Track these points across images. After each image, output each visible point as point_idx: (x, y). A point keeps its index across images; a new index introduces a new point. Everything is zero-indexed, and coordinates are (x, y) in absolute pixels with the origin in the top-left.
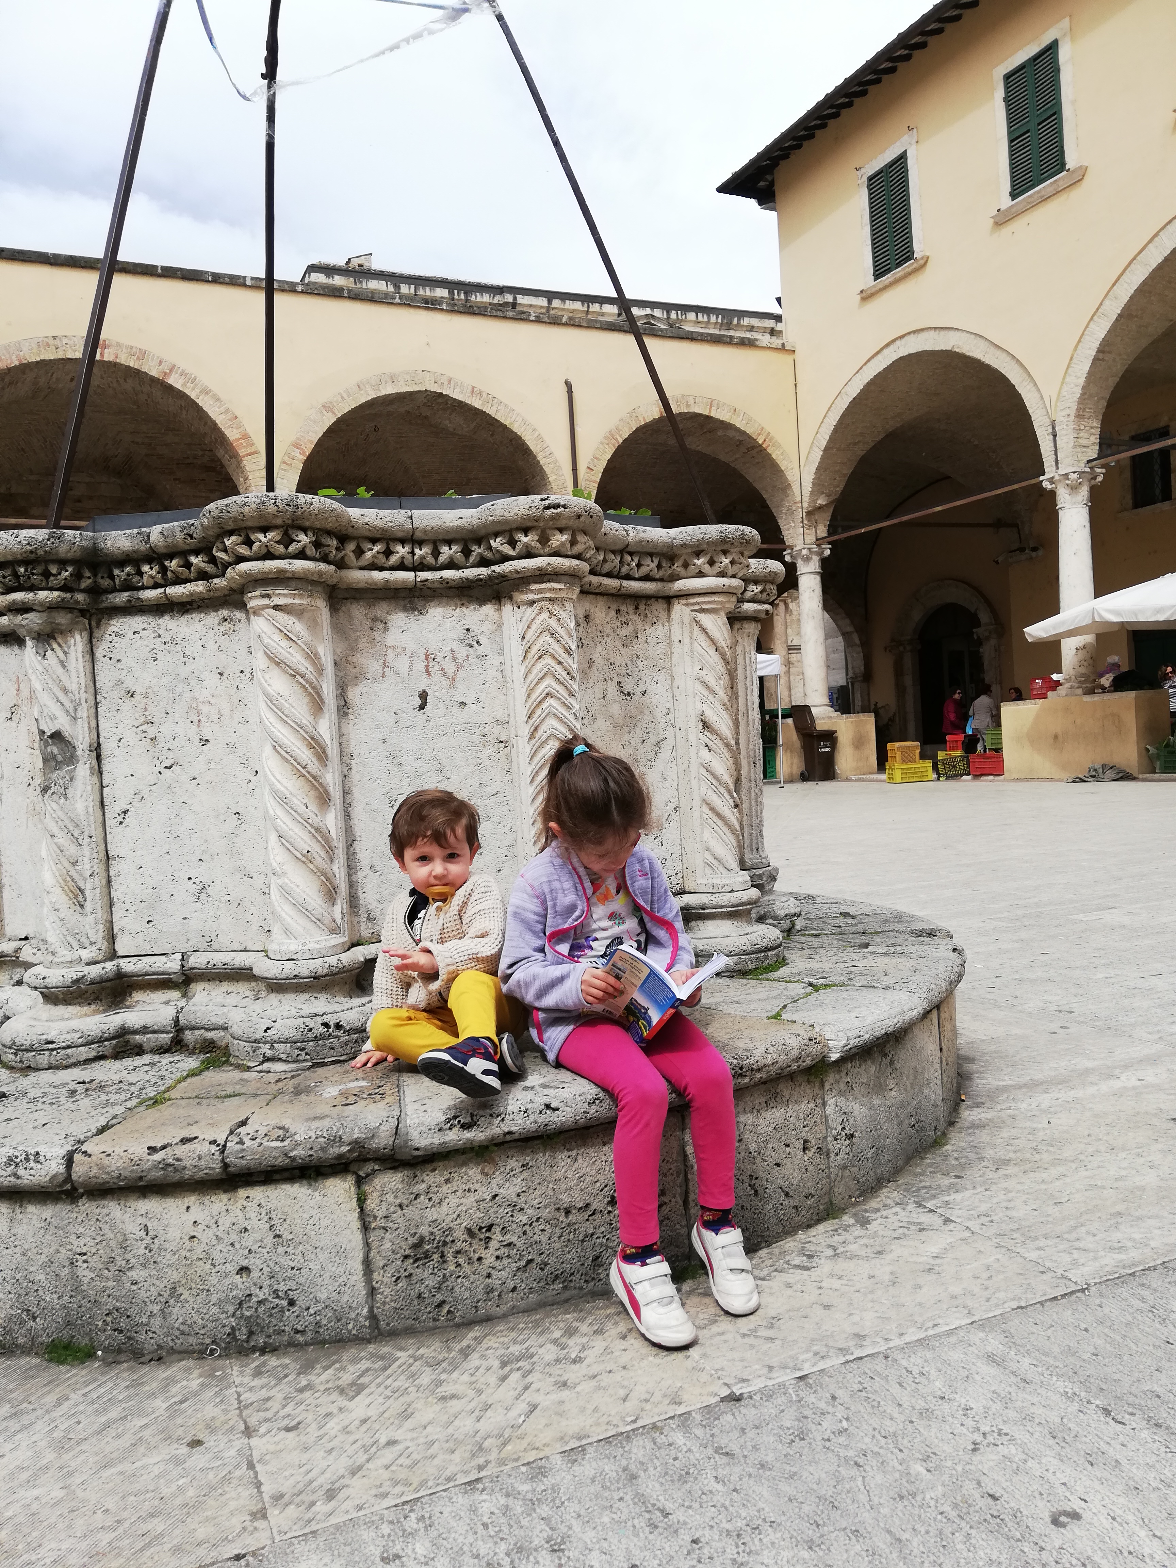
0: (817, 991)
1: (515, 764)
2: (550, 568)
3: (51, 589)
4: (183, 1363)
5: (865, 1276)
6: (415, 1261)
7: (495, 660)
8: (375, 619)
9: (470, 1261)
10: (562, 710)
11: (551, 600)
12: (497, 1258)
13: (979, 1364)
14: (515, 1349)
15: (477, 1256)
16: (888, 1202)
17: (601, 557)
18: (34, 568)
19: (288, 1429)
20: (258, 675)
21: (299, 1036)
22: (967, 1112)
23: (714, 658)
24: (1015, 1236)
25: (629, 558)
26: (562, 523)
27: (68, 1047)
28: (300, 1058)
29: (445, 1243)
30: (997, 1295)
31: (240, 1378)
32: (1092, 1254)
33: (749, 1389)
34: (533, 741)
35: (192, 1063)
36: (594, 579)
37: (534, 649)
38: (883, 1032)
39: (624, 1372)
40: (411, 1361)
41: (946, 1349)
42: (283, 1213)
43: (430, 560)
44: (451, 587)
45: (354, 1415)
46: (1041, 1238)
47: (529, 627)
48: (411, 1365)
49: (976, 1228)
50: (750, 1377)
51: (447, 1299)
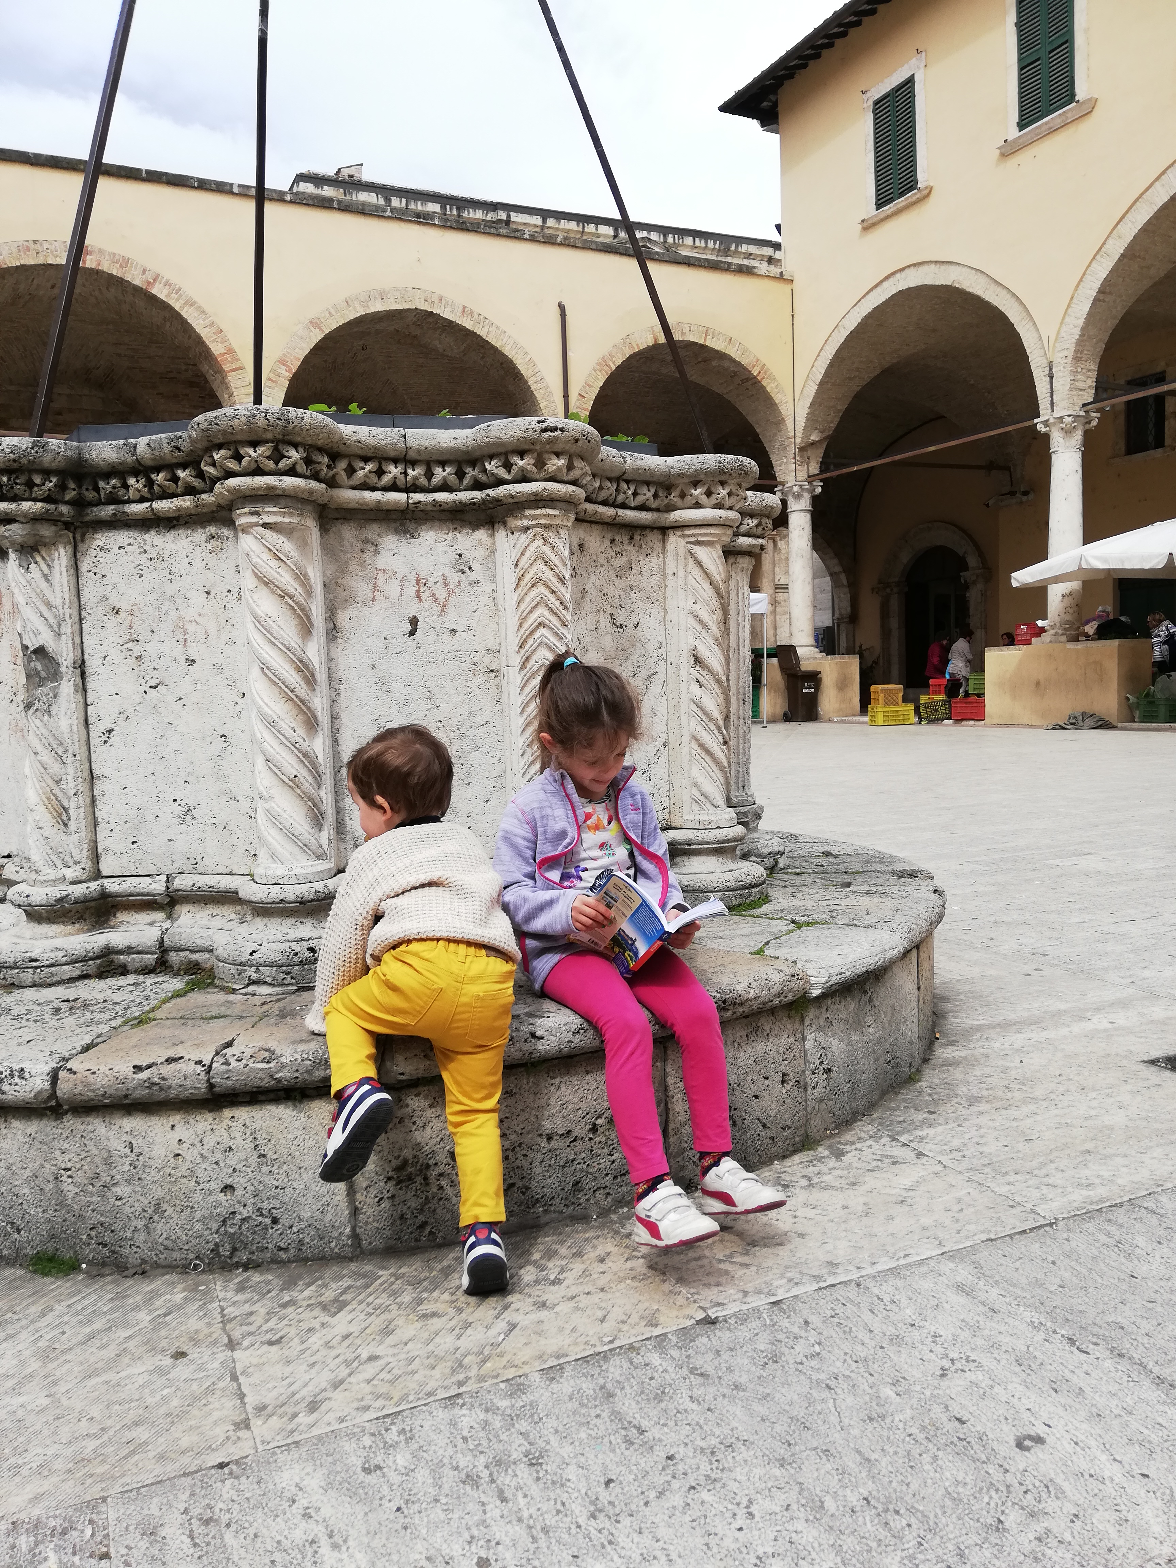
0: (799, 928)
1: (505, 695)
2: (545, 493)
3: (35, 500)
4: (167, 1277)
5: (839, 1206)
6: (397, 1184)
7: (486, 587)
8: (366, 541)
10: (554, 640)
11: (546, 527)
13: (948, 1293)
16: (863, 1135)
17: (597, 484)
18: (17, 478)
19: (271, 1343)
20: (246, 595)
21: (284, 960)
22: (941, 1050)
23: (708, 592)
24: (986, 1170)
25: (625, 486)
26: (559, 447)
27: (52, 965)
28: (286, 982)
29: (428, 1166)
30: (967, 1227)
31: (224, 1293)
32: (1060, 1190)
33: (724, 1313)
34: (525, 671)
35: (176, 984)
36: (590, 507)
37: (528, 577)
38: (864, 969)
39: (601, 1294)
40: (393, 1279)
41: (917, 1278)
42: (268, 1133)
43: (423, 481)
44: (444, 511)
45: (335, 1331)
46: (1011, 1173)
47: (522, 554)
48: (392, 1283)
49: (945, 1161)
50: (725, 1302)
51: (429, 1221)
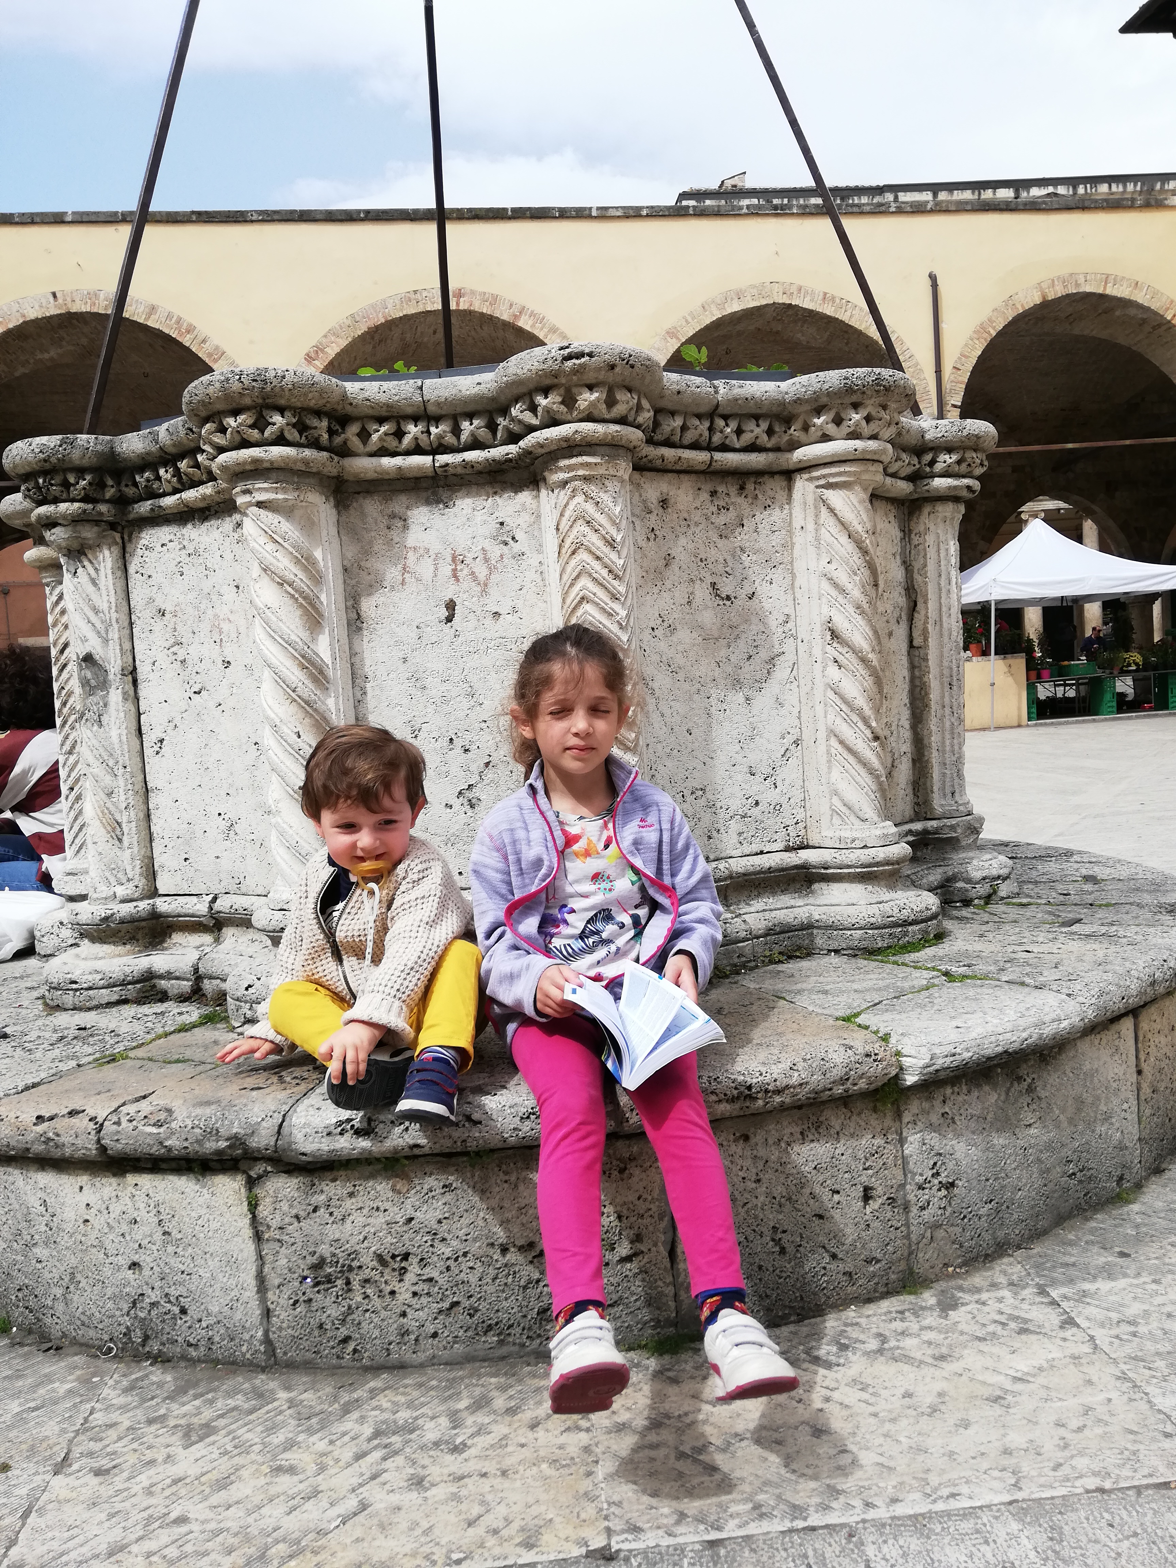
0: (953, 982)
2: (578, 437)
3: (73, 501)
4: (76, 1358)
5: (900, 1392)
6: (316, 1285)
7: (532, 559)
8: (393, 516)
9: (381, 1294)
11: (586, 479)
14: (403, 1416)
15: (389, 1289)
16: (1000, 1279)
18: (52, 479)
20: (252, 585)
23: (846, 547)
24: (1158, 1364)
25: (723, 423)
26: (590, 377)
27: (90, 988)
29: (351, 1269)
30: (1077, 1461)
31: (109, 1391)
33: (633, 1546)
35: (195, 1015)
37: (568, 542)
39: (499, 1480)
40: (286, 1406)
41: (947, 1539)
42: (172, 1208)
43: (450, 439)
44: (480, 473)
47: (562, 515)
49: (1100, 1339)
50: (646, 1526)
51: (353, 1335)
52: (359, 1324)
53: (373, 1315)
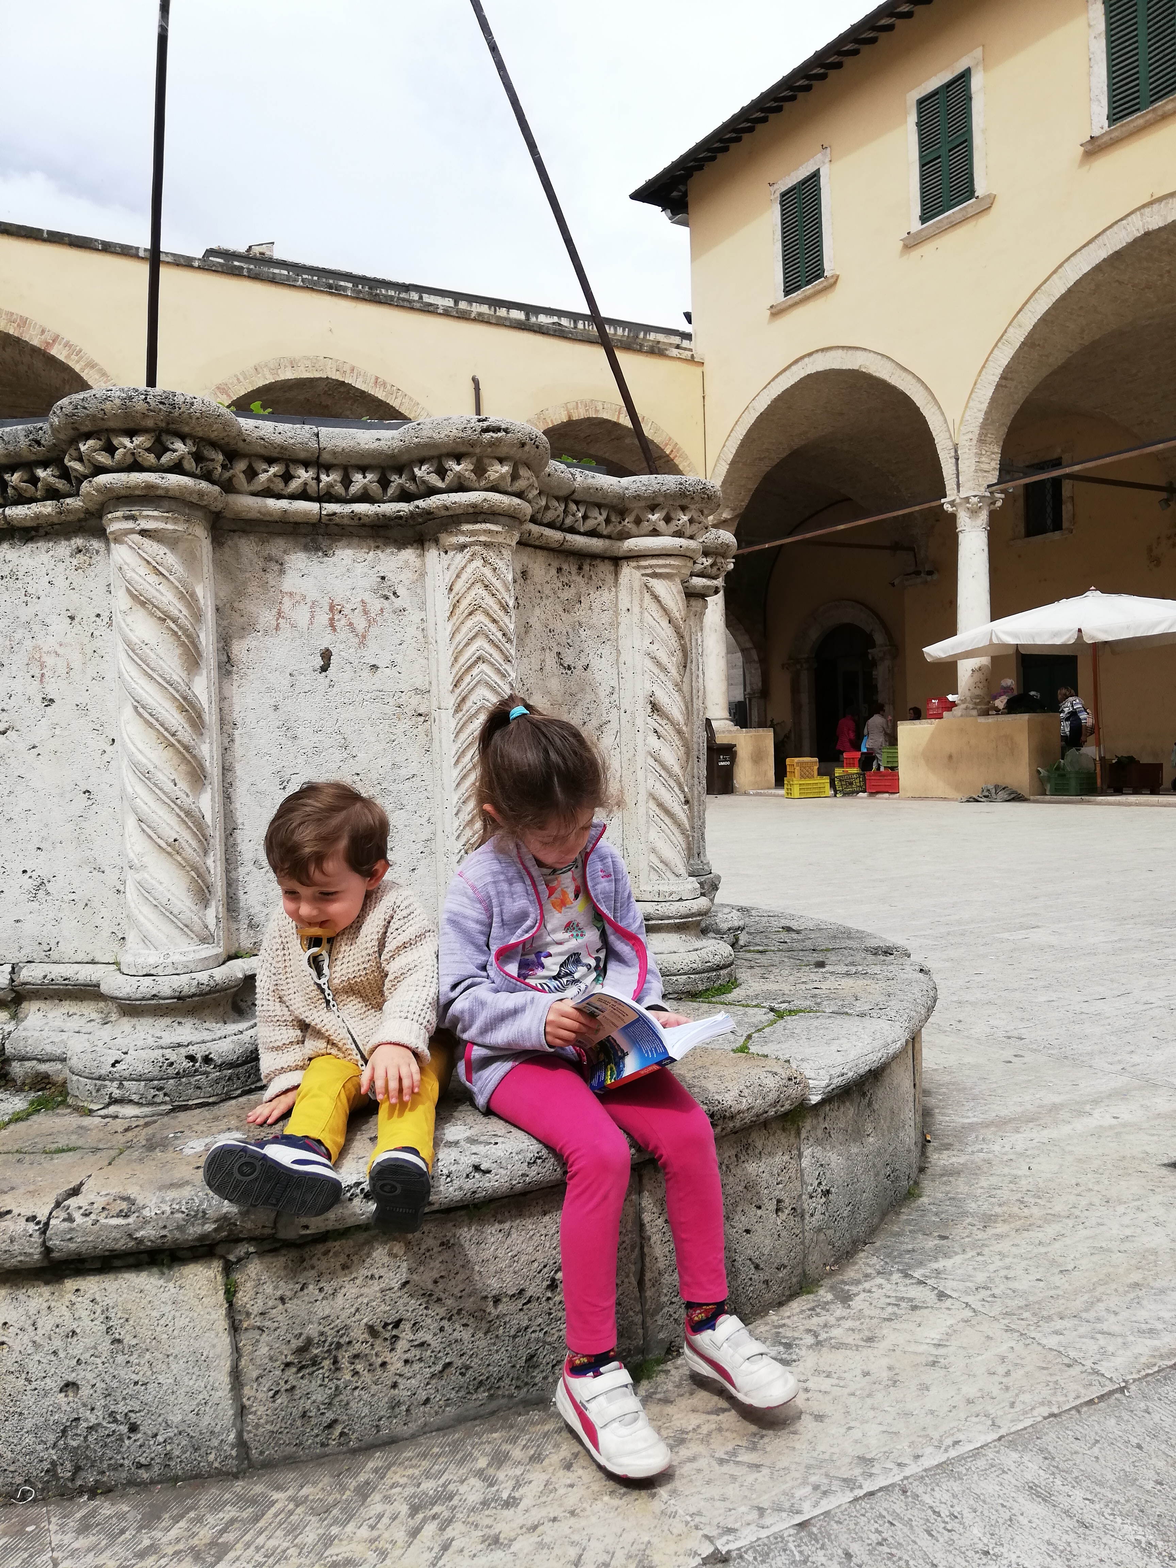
0: (781, 1017)
1: (436, 743)
2: (486, 506)
5: (858, 1372)
6: (299, 1370)
7: (415, 616)
8: (269, 559)
9: (371, 1368)
10: (496, 678)
11: (486, 545)
12: (406, 1362)
13: (1021, 1500)
14: (429, 1486)
15: (380, 1361)
16: (869, 1271)
17: (543, 503)
20: (118, 618)
21: (156, 1072)
22: (936, 1156)
23: (666, 631)
24: (1026, 1315)
25: (574, 507)
26: (503, 451)
28: (157, 1100)
29: (339, 1346)
30: (1022, 1397)
31: (59, 1537)
32: (1120, 1340)
33: (738, 1544)
34: (460, 715)
35: (18, 1103)
36: (535, 529)
37: (464, 603)
38: (867, 1068)
39: (572, 1521)
40: (291, 1506)
41: (976, 1477)
42: (125, 1310)
43: (339, 489)
44: (364, 525)
46: (1055, 1318)
47: (458, 576)
48: (291, 1513)
49: (977, 1305)
50: (737, 1526)
51: (340, 1418)
52: (348, 1404)
53: (363, 1392)
